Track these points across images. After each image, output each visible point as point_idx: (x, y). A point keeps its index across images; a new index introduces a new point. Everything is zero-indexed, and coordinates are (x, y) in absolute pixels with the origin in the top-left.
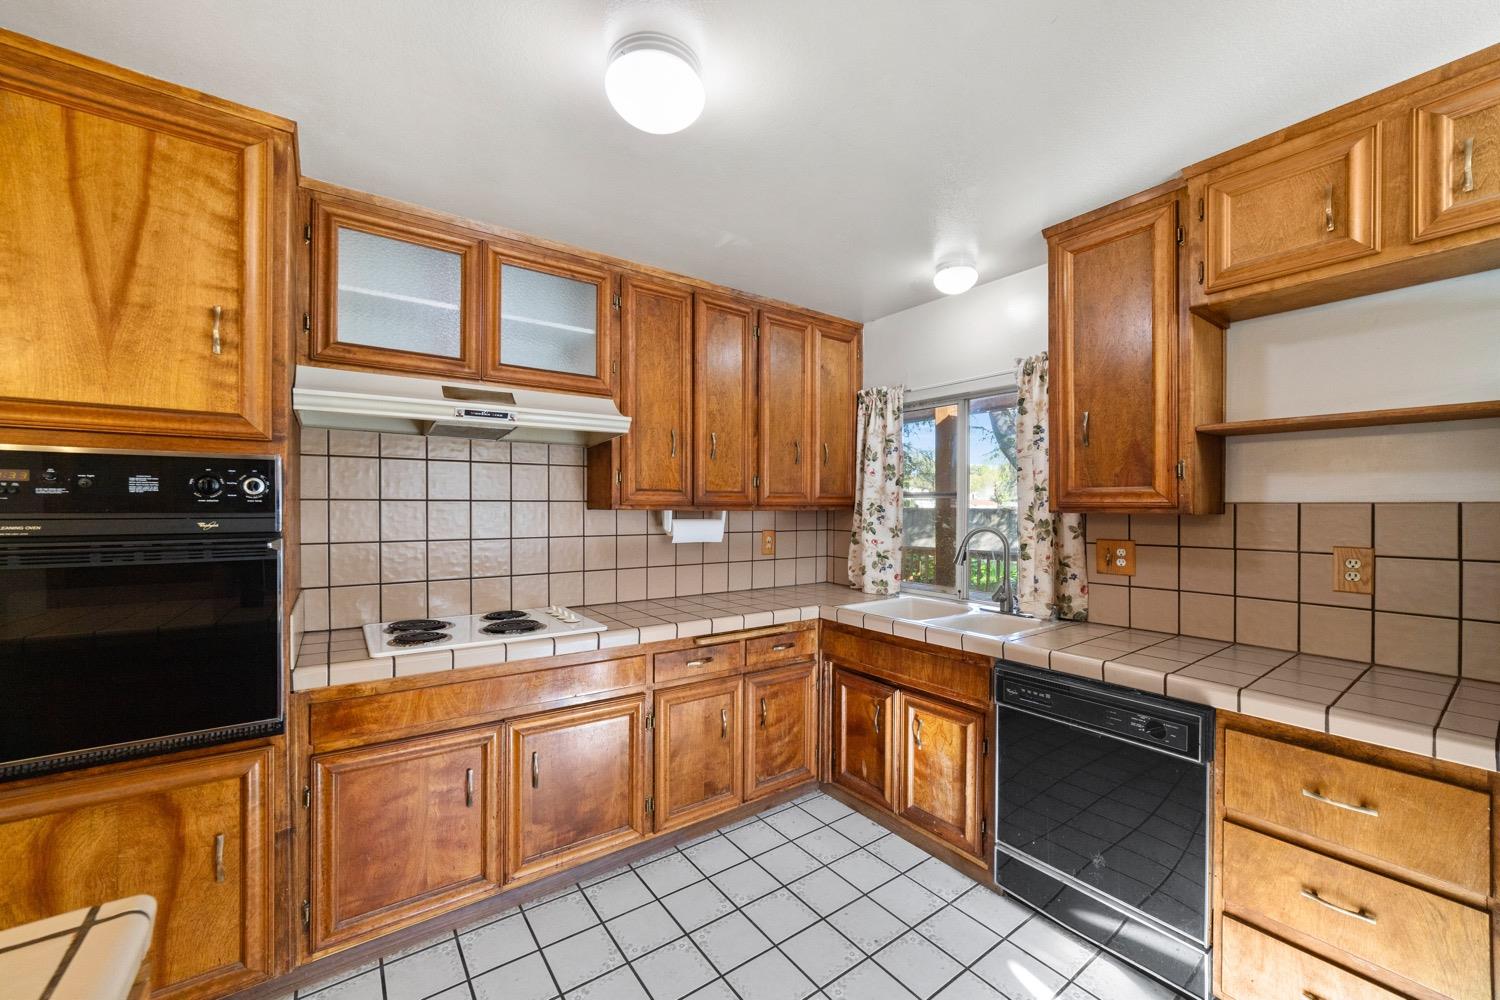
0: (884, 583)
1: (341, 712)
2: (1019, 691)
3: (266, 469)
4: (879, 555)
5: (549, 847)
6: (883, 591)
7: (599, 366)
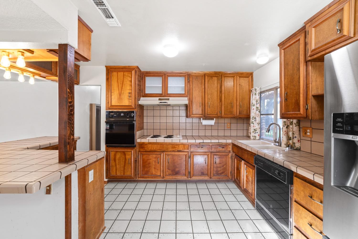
0: (255, 137)
1: (142, 146)
2: (258, 162)
3: (133, 112)
4: (254, 130)
5: (171, 174)
6: (255, 139)
7: (185, 92)
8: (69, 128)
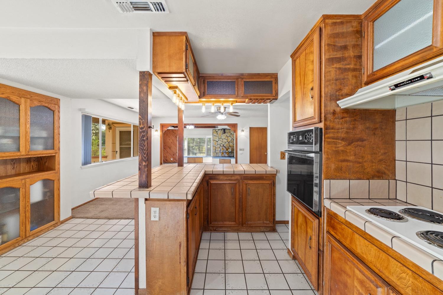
8: (140, 153)
